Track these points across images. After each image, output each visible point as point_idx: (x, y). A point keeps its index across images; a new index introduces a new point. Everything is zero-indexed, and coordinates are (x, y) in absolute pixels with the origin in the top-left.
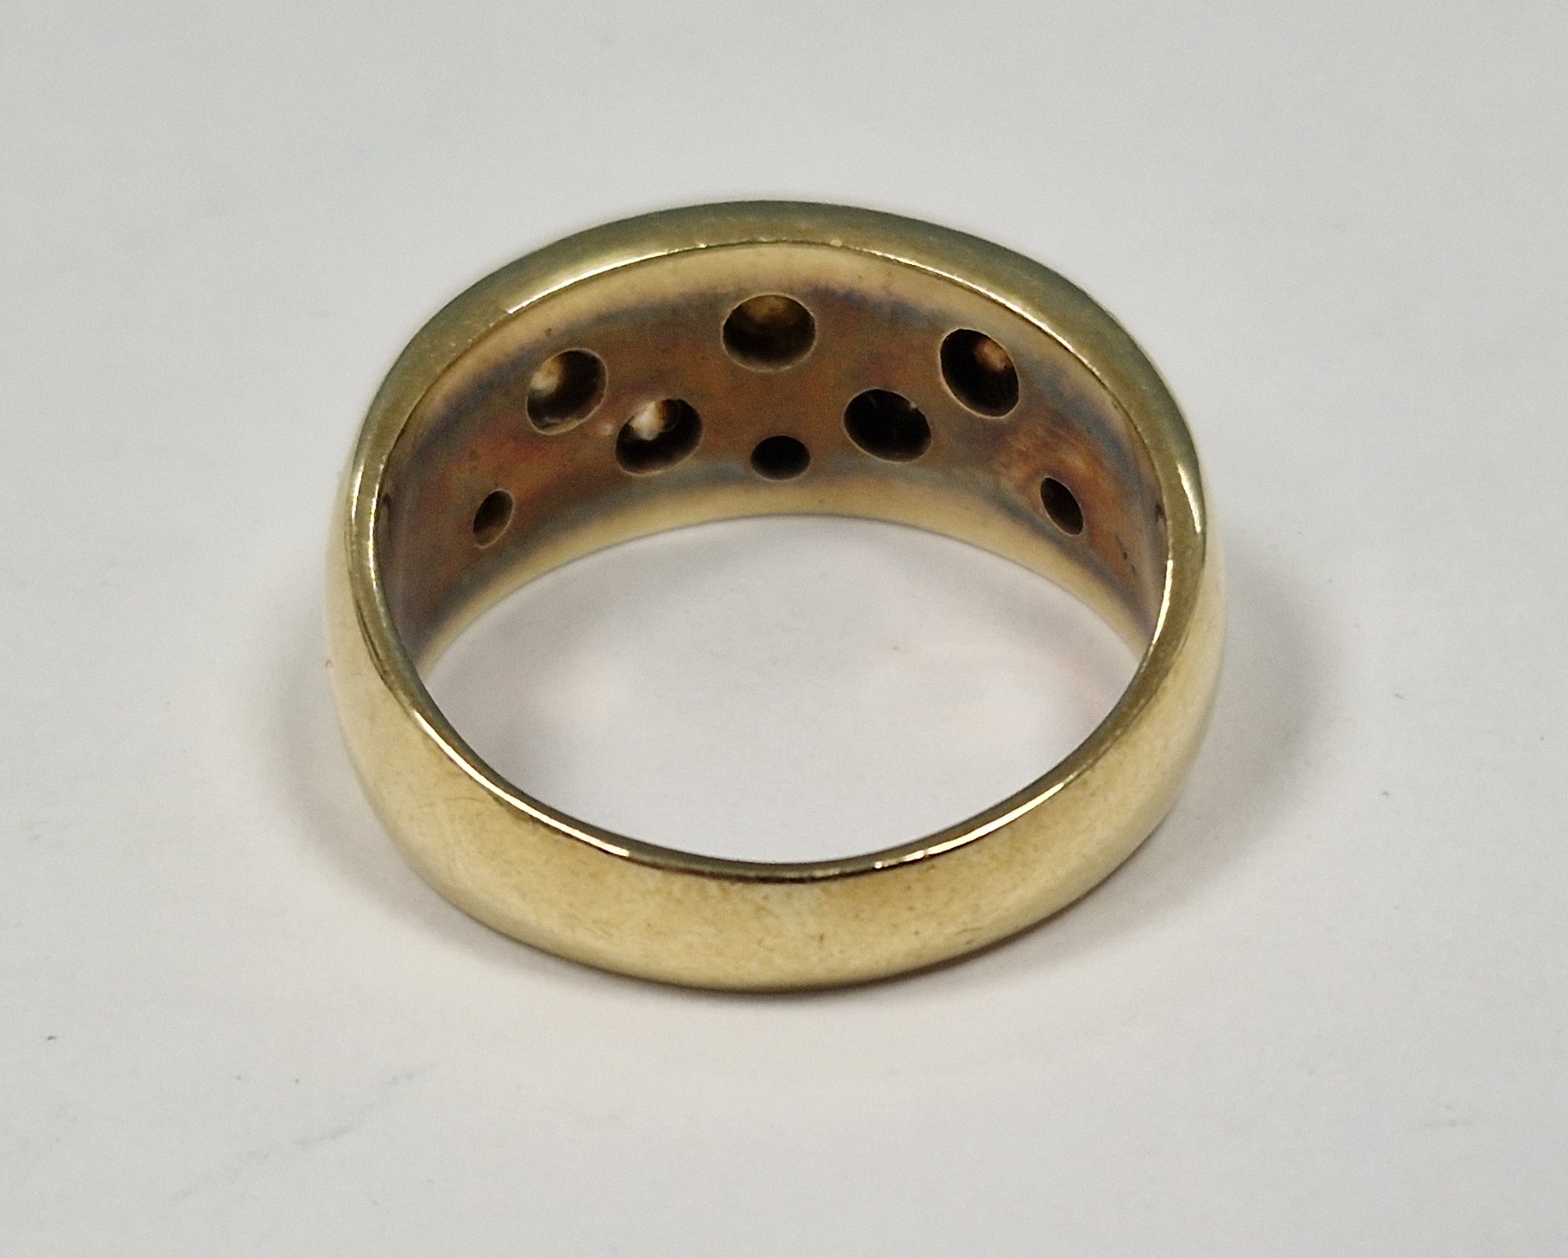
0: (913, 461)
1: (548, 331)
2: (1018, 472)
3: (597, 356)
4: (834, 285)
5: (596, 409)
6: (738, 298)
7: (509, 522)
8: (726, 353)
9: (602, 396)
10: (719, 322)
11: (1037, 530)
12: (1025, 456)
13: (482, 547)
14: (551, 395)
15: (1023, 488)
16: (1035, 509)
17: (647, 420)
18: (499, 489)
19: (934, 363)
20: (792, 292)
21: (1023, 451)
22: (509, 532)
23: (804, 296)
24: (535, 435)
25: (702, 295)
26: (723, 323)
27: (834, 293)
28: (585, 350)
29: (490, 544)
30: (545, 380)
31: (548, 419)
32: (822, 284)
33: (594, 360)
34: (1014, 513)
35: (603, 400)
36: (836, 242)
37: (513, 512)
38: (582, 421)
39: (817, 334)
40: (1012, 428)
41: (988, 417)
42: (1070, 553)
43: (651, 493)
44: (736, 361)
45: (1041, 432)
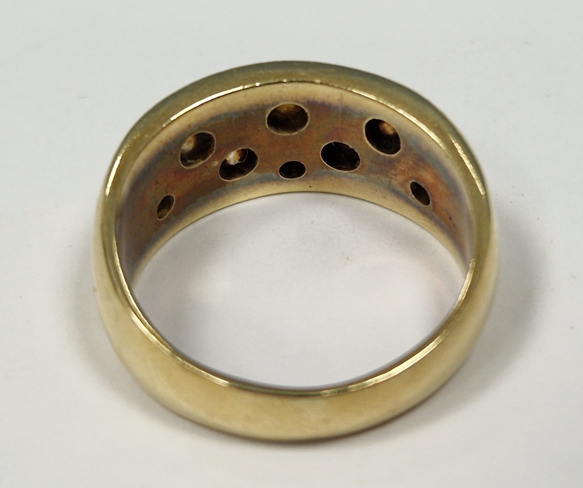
0: (351, 171)
1: (189, 126)
2: (401, 178)
3: (211, 133)
4: (316, 99)
5: (210, 156)
6: (273, 105)
7: (172, 208)
8: (268, 128)
9: (213, 150)
10: (265, 116)
11: (408, 202)
12: (403, 172)
13: (160, 220)
14: (190, 151)
15: (402, 185)
16: (408, 193)
17: (233, 158)
18: (168, 194)
19: (362, 132)
20: (297, 102)
21: (402, 170)
22: (172, 211)
23: (303, 104)
24: (184, 170)
25: (257, 105)
26: (267, 116)
27: (316, 103)
28: (206, 132)
29: (165, 217)
30: (188, 146)
31: (189, 161)
32: (311, 99)
33: (209, 135)
34: (397, 194)
35: (214, 152)
36: (318, 81)
37: (174, 202)
38: (205, 161)
39: (309, 119)
40: (398, 160)
41: (386, 155)
42: (424, 213)
43: (235, 187)
44: (273, 131)
45: (411, 163)
